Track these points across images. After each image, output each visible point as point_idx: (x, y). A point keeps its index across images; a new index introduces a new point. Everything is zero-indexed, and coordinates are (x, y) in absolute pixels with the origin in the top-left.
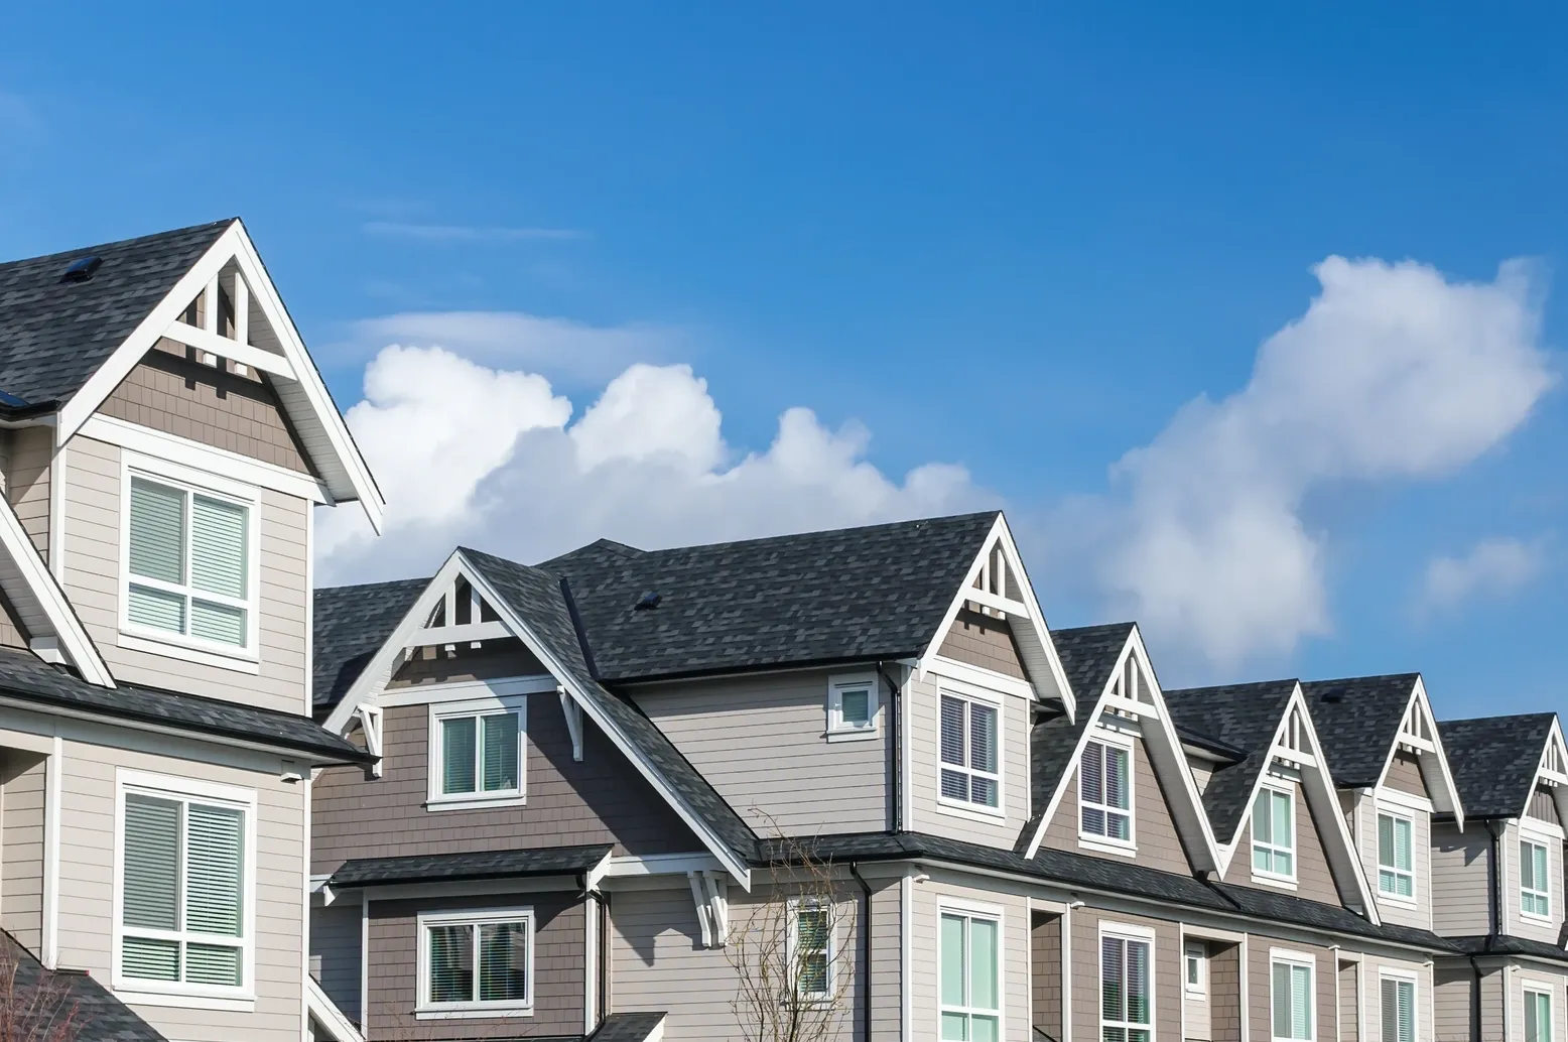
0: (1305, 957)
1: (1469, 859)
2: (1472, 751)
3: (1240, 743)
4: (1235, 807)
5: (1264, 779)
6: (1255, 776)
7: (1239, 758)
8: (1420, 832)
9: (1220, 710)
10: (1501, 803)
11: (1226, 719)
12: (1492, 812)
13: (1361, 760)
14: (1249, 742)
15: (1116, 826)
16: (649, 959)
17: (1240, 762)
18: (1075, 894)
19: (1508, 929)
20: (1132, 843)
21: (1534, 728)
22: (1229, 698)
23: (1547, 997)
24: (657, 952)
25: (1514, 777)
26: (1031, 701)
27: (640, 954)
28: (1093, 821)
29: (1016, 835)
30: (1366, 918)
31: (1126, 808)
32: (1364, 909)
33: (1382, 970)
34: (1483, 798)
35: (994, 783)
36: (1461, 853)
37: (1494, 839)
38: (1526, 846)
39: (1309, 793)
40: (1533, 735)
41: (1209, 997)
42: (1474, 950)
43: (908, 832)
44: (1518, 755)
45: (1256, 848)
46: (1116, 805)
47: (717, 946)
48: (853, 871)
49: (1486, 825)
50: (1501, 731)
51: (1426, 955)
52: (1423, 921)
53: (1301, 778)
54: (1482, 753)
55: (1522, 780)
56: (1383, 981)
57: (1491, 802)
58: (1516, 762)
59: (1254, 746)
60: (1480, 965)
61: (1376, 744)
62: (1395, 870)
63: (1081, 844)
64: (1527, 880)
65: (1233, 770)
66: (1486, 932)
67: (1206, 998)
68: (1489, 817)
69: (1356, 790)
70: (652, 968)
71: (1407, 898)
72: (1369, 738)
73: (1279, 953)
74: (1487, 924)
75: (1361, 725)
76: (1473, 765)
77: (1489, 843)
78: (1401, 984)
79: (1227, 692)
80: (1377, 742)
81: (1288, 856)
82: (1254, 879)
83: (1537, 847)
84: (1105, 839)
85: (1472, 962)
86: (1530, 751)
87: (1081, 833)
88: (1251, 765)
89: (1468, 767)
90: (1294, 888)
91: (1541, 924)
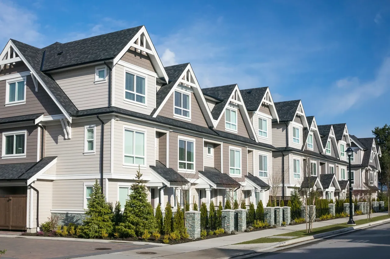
0: (240, 149)
1: (283, 131)
2: (283, 108)
3: (222, 98)
4: (219, 112)
5: (227, 106)
6: (225, 105)
7: (222, 101)
8: (269, 123)
9: (219, 91)
10: (288, 118)
11: (220, 93)
12: (286, 120)
13: (254, 105)
14: (224, 97)
15: (186, 113)
16: (57, 143)
17: (222, 102)
18: (170, 128)
19: (290, 146)
20: (190, 118)
21: (296, 103)
22: (221, 89)
23: (299, 161)
24: (59, 141)
25: (291, 113)
26: (157, 78)
27: (55, 141)
28: (178, 111)
29: (151, 112)
30: (255, 141)
31: (189, 109)
32: (255, 139)
33: (259, 153)
34: (285, 117)
35: (144, 97)
36: (281, 129)
37: (287, 126)
38: (294, 128)
39: (241, 111)
40: (296, 104)
41: (214, 157)
42: (282, 150)
43: (113, 107)
44: (292, 108)
45: (227, 123)
46: (186, 108)
47: (69, 139)
48: (98, 117)
49: (285, 123)
50: (289, 104)
51: (270, 150)
52: (270, 142)
53: (239, 108)
54: (285, 109)
55: (293, 114)
56: (259, 155)
57: (286, 118)
58: (292, 110)
59: (225, 99)
60: (284, 153)
61: (258, 102)
62: (263, 131)
63: (174, 117)
64: (294, 135)
65: (220, 104)
66: (285, 146)
67: (213, 158)
68: (286, 121)
69: (253, 112)
70: (58, 145)
71: (266, 137)
72: (256, 100)
73: (231, 147)
74: (285, 145)
75: (255, 98)
76: (283, 111)
77: (286, 127)
78: (264, 156)
79: (221, 87)
80: (258, 101)
81: (235, 125)
82: (226, 130)
83: (297, 129)
84: (182, 116)
85: (282, 153)
86: (295, 108)
87: (174, 114)
88: (224, 103)
89: (282, 111)
90: (237, 133)
91: (298, 145)
